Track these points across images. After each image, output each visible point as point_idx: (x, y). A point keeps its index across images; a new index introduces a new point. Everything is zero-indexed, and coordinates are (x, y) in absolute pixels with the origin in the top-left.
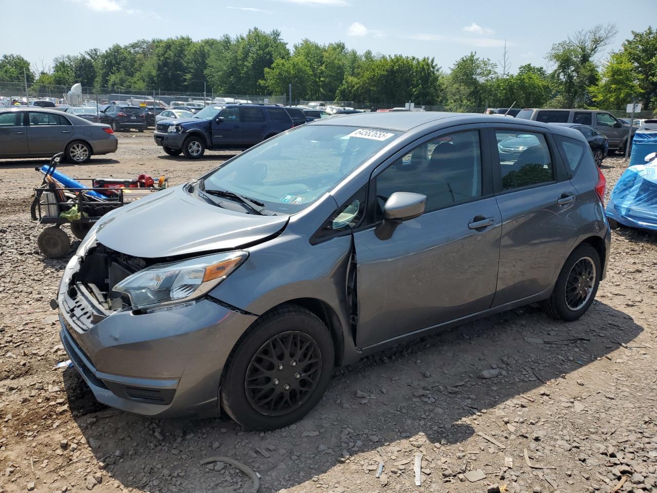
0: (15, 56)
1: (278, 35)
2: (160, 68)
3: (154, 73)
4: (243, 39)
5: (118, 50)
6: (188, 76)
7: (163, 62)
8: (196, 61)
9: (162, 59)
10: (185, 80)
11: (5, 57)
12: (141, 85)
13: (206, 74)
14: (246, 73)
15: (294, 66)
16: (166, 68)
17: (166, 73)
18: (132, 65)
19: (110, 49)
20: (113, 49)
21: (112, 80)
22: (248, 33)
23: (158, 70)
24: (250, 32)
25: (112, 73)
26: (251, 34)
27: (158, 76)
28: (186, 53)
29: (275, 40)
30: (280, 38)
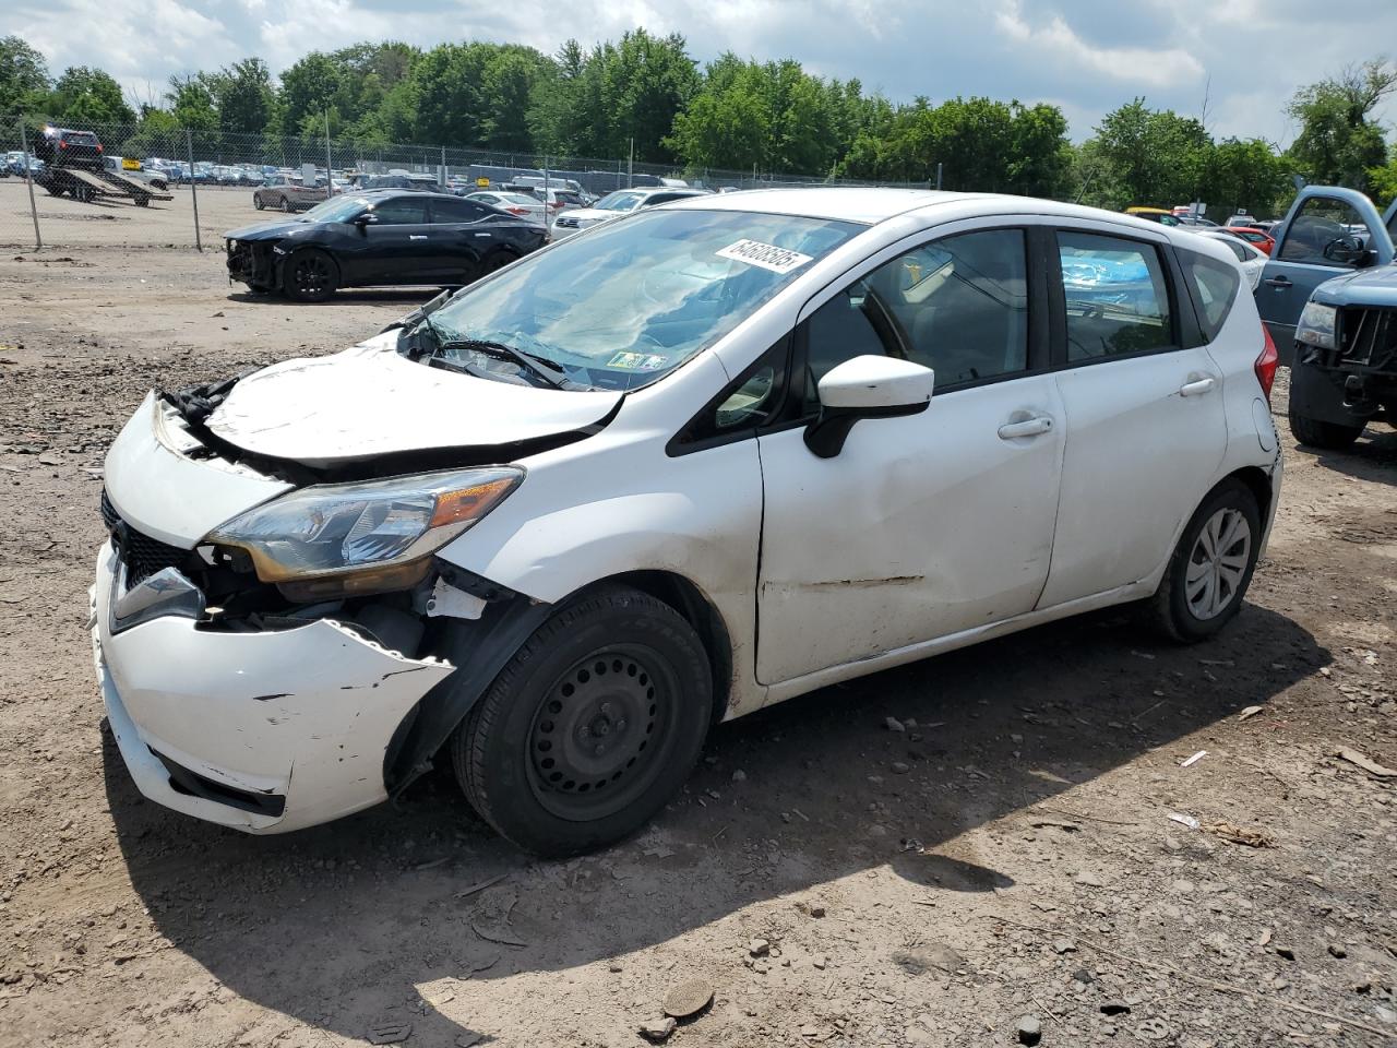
0: (90, 70)
1: (682, 44)
2: (425, 105)
3: (411, 115)
4: (610, 50)
5: (320, 63)
6: (489, 124)
7: (434, 94)
8: (506, 92)
9: (429, 86)
10: (481, 131)
11: (71, 72)
12: (379, 140)
13: (529, 121)
14: (621, 121)
15: (738, 111)
16: (440, 106)
17: (441, 115)
18: (356, 97)
19: (302, 61)
20: (309, 62)
21: (310, 127)
22: (623, 39)
23: (420, 111)
24: (626, 37)
25: (310, 113)
26: (630, 39)
27: (421, 121)
28: (484, 74)
29: (677, 54)
30: (684, 50)
